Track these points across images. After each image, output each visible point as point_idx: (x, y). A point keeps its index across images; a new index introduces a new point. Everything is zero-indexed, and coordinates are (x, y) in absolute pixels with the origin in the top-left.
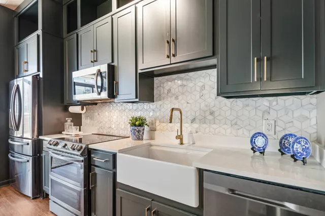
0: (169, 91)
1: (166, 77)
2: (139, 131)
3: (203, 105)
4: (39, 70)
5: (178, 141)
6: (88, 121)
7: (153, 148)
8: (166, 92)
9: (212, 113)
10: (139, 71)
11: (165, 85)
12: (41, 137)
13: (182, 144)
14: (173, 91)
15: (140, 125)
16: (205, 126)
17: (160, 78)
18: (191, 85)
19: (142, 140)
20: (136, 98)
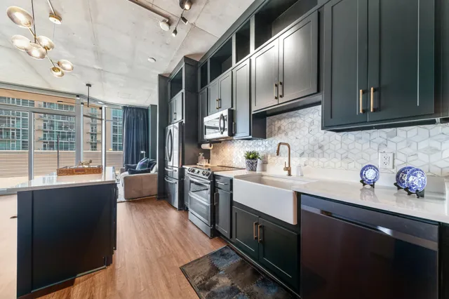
0: (279, 128)
1: (277, 116)
2: (252, 164)
3: (312, 140)
4: (183, 119)
5: (287, 172)
6: (215, 156)
7: (264, 178)
8: (277, 129)
9: (320, 147)
10: (253, 113)
11: (276, 122)
12: (184, 166)
13: (290, 175)
14: (282, 128)
15: (253, 158)
16: (313, 159)
17: (271, 117)
18: (300, 121)
19: (256, 171)
20: (250, 135)
